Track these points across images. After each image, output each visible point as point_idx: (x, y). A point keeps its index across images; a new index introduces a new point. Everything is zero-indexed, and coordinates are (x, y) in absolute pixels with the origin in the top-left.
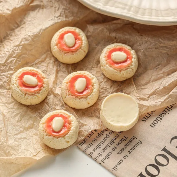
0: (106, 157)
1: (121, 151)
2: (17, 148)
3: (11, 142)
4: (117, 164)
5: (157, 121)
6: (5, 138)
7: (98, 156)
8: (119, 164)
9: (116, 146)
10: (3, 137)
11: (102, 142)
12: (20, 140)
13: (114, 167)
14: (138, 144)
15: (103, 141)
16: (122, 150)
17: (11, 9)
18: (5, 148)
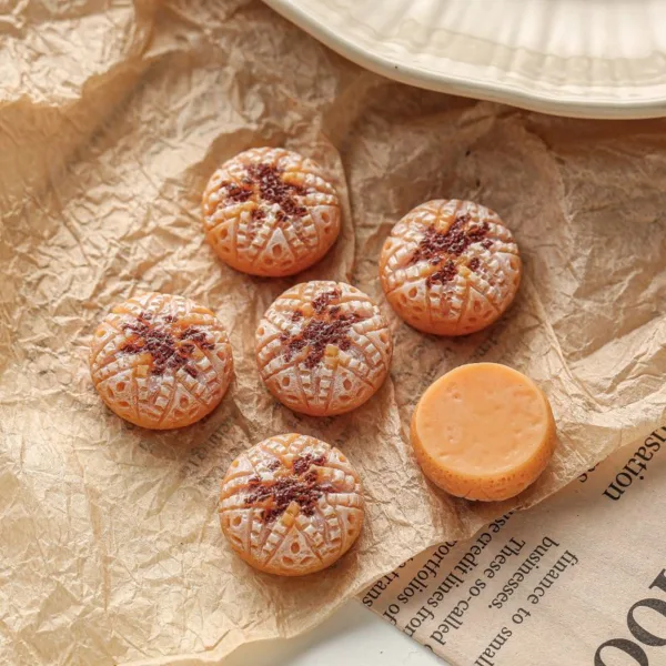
0: (449, 620)
1: (501, 596)
2: (144, 622)
3: (121, 598)
4: (491, 645)
5: (631, 474)
6: (97, 588)
7: (421, 618)
8: (498, 646)
9: (484, 579)
10: (91, 585)
11: (431, 566)
12: (157, 589)
13: (481, 657)
14: (565, 566)
15: (436, 559)
16: (506, 592)
17: (79, 80)
18: (97, 626)
